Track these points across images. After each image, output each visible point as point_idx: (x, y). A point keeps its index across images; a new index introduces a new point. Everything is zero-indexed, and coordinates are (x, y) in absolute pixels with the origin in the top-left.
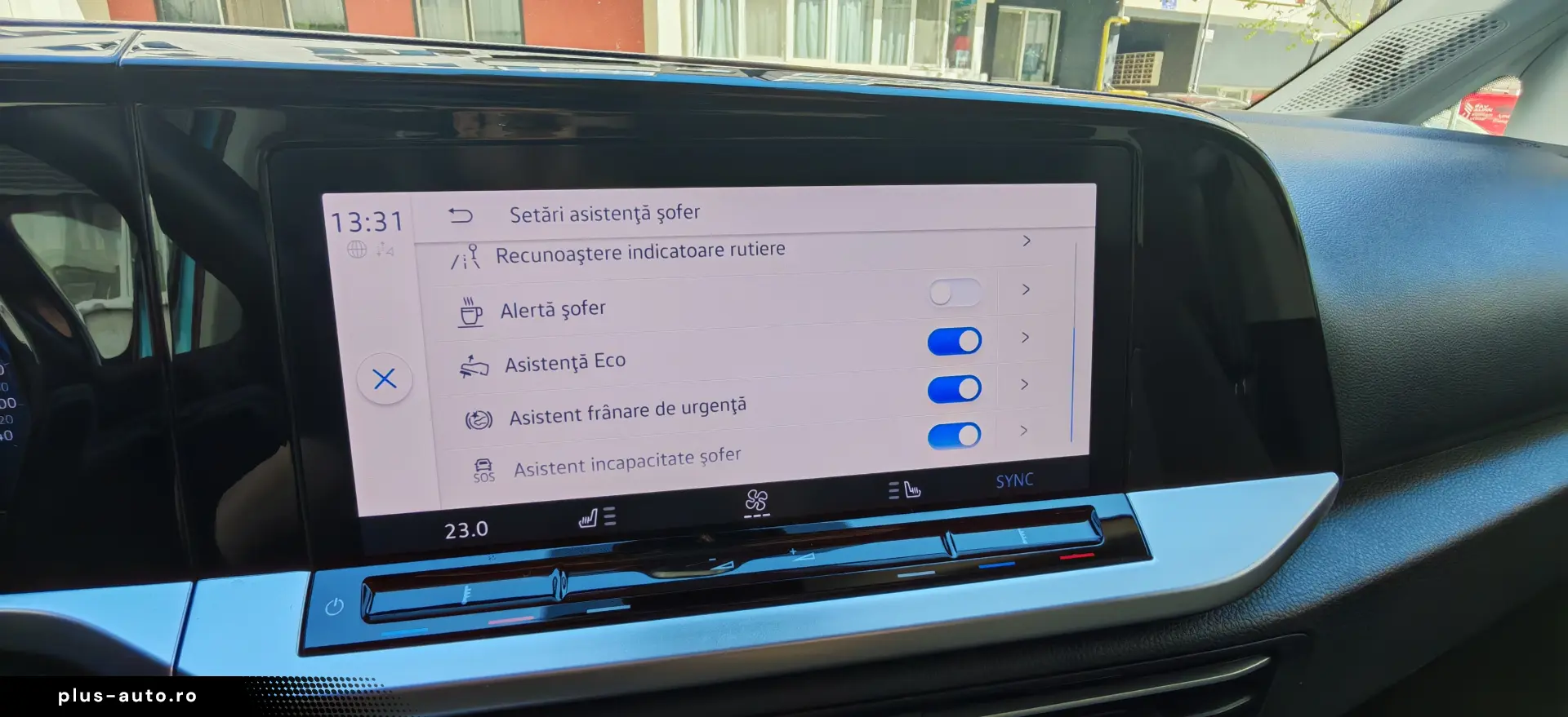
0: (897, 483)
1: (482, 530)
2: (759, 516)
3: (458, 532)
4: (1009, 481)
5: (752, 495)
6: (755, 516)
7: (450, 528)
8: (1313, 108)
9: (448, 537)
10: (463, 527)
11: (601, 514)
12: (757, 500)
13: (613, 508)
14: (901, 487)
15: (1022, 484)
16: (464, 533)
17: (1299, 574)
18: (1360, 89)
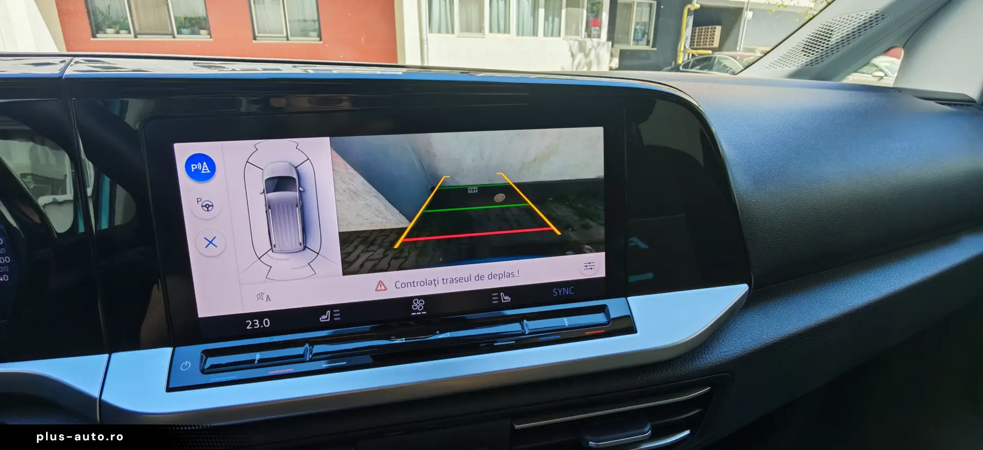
0: (496, 294)
1: (267, 324)
2: (420, 313)
3: (253, 325)
4: (560, 292)
5: (416, 302)
6: (418, 313)
7: (249, 323)
8: (782, 68)
9: (248, 328)
10: (256, 322)
11: (332, 314)
12: (418, 305)
13: (338, 310)
14: (499, 296)
15: (567, 293)
16: (257, 325)
17: (727, 341)
18: (808, 56)
